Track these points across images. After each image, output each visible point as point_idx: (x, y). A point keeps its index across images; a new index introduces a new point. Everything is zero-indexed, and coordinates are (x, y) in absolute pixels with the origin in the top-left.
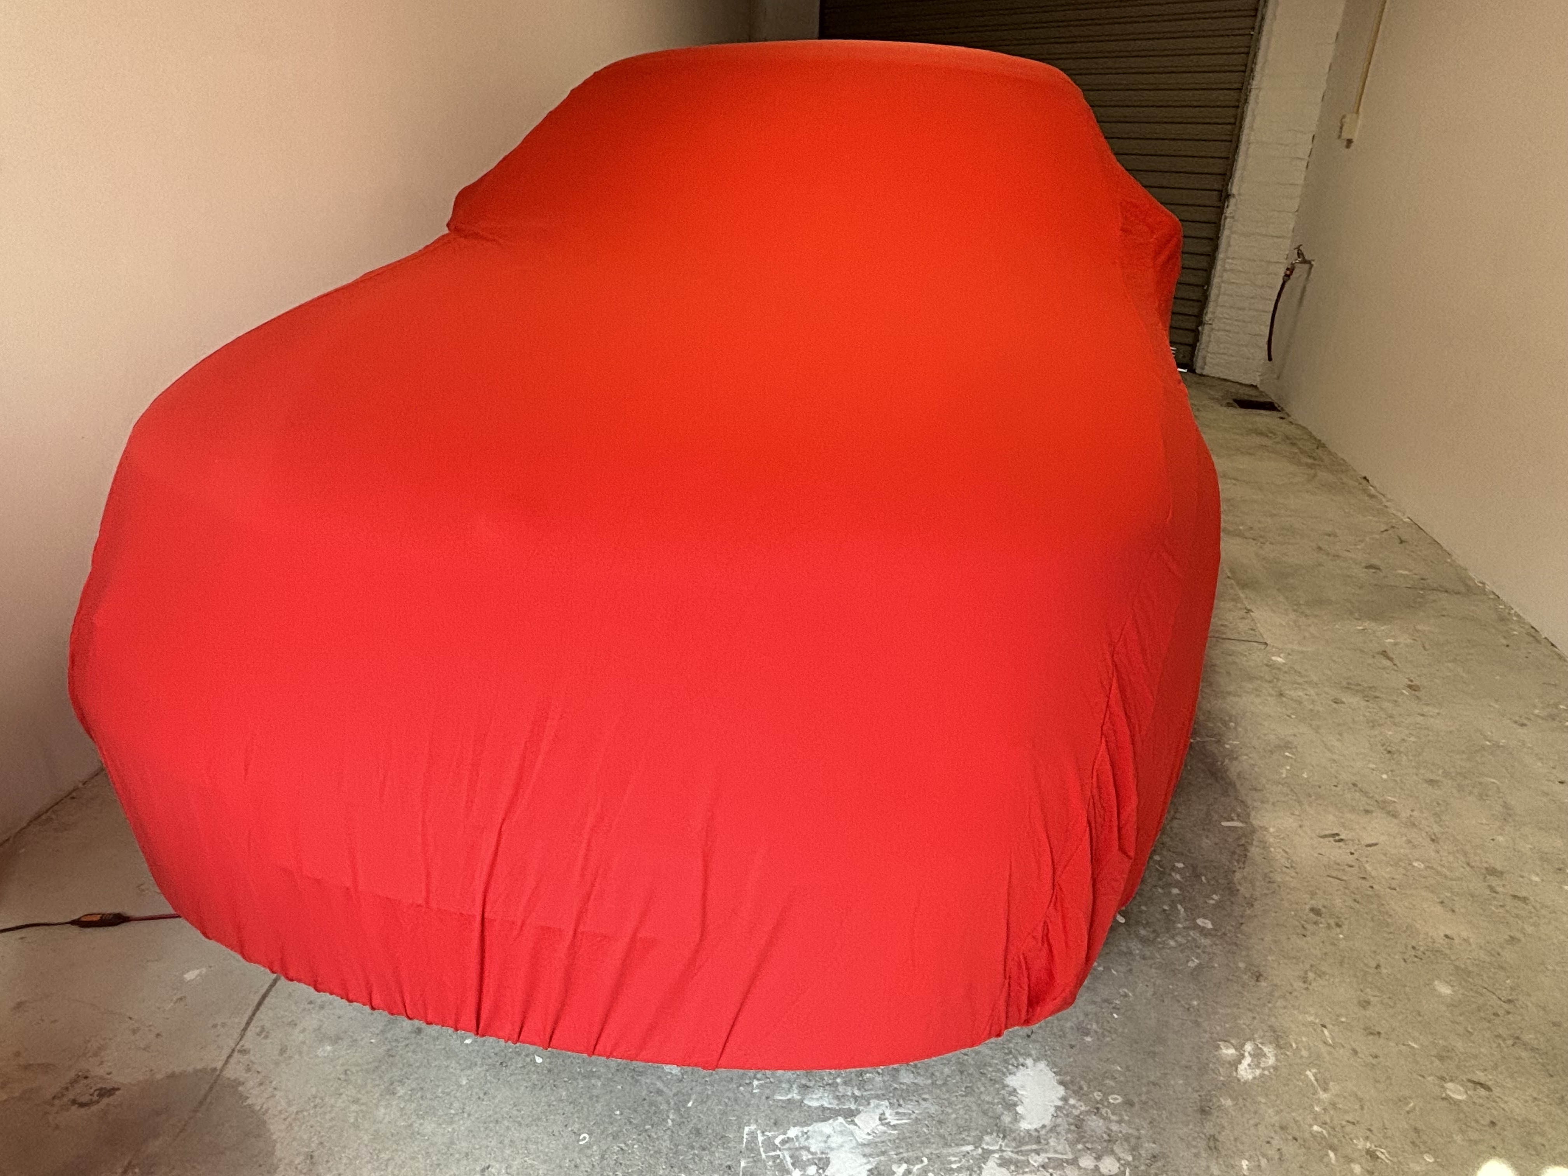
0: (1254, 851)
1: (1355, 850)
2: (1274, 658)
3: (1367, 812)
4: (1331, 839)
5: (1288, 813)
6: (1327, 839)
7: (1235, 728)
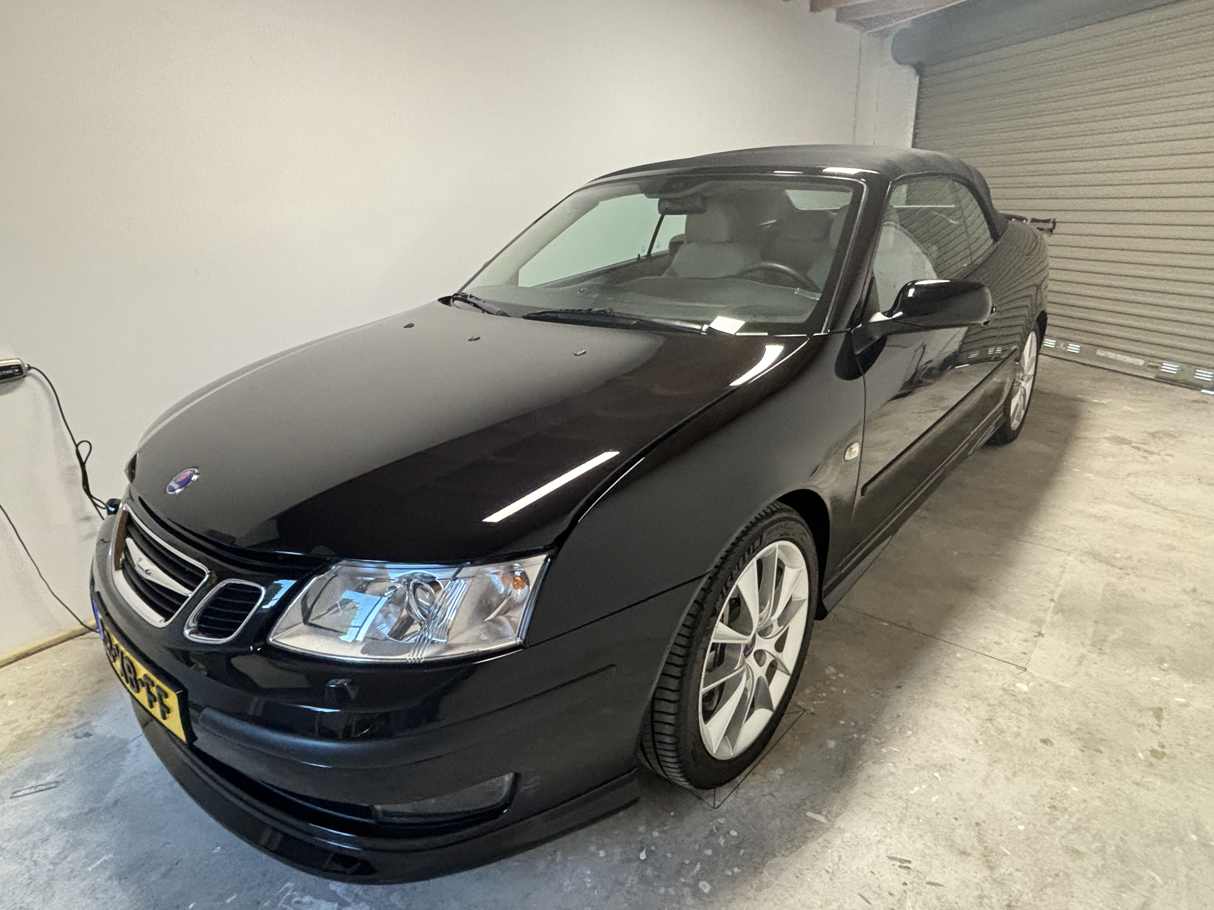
0: (813, 846)
1: (911, 883)
2: (1019, 685)
3: (964, 853)
4: (898, 864)
5: (879, 826)
6: (893, 862)
7: (909, 737)
